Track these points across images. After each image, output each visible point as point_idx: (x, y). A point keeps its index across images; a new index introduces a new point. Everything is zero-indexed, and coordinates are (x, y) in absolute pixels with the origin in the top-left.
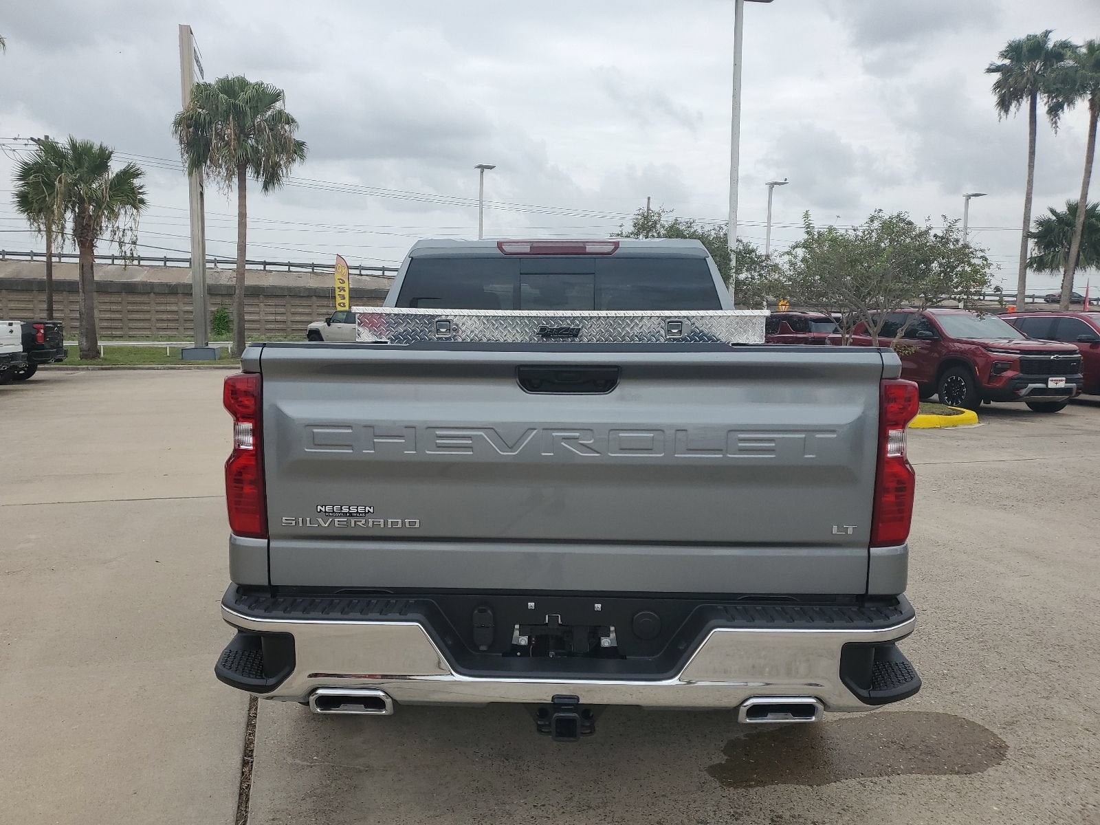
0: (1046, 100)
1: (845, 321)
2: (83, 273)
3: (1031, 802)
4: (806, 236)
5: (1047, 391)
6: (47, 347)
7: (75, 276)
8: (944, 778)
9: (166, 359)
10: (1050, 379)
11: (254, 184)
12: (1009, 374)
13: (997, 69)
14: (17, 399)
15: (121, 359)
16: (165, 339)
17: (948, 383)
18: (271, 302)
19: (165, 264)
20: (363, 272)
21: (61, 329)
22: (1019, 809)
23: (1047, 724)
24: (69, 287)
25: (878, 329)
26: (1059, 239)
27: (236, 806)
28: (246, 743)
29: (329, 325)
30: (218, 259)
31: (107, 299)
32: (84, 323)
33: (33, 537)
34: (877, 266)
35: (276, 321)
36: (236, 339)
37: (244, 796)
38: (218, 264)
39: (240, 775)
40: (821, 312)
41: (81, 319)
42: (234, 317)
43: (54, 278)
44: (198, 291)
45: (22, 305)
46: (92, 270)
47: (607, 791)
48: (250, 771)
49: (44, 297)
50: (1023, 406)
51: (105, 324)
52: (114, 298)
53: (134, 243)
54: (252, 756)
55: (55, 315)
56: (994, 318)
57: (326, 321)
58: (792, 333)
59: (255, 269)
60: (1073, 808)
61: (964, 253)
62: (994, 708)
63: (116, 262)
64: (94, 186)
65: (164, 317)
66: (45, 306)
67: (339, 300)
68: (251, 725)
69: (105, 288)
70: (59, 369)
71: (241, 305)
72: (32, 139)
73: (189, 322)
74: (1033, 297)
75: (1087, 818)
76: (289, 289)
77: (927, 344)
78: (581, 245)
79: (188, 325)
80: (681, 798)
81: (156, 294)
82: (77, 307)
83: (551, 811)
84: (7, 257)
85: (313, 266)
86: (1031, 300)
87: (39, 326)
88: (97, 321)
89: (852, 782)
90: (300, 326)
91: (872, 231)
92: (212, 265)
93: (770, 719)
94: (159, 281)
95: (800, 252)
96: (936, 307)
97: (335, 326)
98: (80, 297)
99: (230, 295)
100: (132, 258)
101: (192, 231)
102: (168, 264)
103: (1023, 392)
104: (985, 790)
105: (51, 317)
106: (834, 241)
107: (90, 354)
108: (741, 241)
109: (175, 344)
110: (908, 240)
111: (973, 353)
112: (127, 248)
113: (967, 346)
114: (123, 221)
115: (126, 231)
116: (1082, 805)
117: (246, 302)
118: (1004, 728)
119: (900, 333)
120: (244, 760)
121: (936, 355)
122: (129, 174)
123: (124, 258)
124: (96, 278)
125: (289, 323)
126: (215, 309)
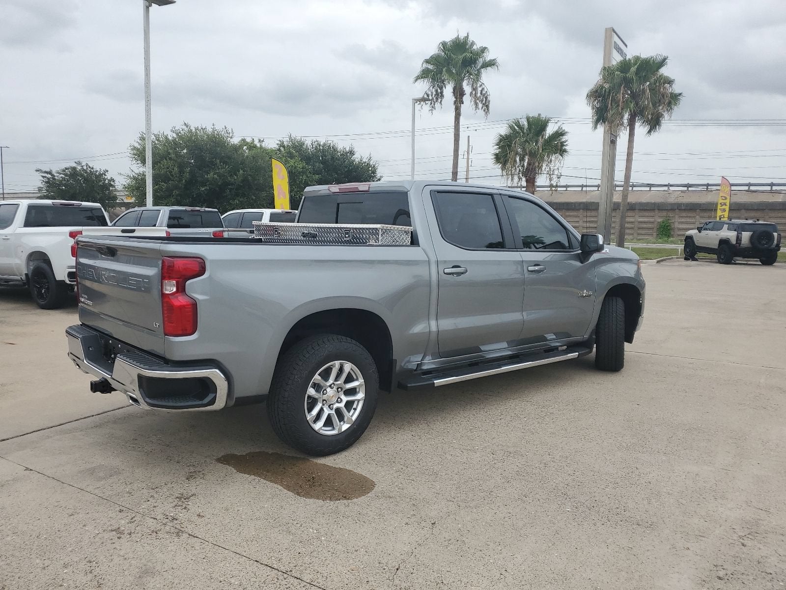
11: (641, 129)
19: (582, 189)
29: (700, 232)
36: (618, 241)
57: (698, 229)
64: (534, 144)
67: (719, 213)
71: (623, 217)
73: (641, 230)
97: (704, 232)
102: (584, 189)
112: (554, 181)
114: (554, 164)
122: (559, 134)
126: (660, 220)
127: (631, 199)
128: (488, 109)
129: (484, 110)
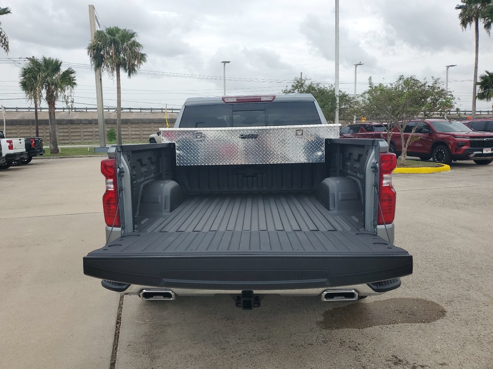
0: (483, 21)
1: (389, 126)
2: (50, 116)
3: (456, 334)
4: (369, 88)
5: (483, 155)
6: (36, 149)
7: (47, 117)
8: (417, 325)
9: (87, 153)
10: (484, 149)
12: (465, 147)
13: (460, 7)
14: (24, 172)
15: (68, 153)
16: (87, 144)
17: (437, 152)
18: (133, 126)
19: (86, 110)
20: (174, 111)
21: (42, 141)
22: (450, 337)
23: (467, 301)
24: (45, 122)
25: (403, 129)
26: (491, 85)
27: (114, 340)
28: (118, 315)
29: (159, 135)
30: (109, 107)
31: (61, 127)
32: (52, 138)
33: (30, 231)
34: (402, 101)
35: (136, 134)
36: (118, 143)
37: (117, 336)
38: (109, 110)
39: (115, 328)
40: (378, 122)
41: (50, 136)
42: (117, 133)
43: (39, 118)
44: (100, 122)
45: (26, 131)
46: (54, 114)
47: (270, 332)
48: (120, 326)
49: (35, 127)
50: (472, 162)
51: (61, 138)
52: (65, 126)
53: (73, 102)
54: (120, 320)
55: (39, 135)
56: (458, 122)
57: (157, 134)
58: (365, 132)
59: (126, 111)
60: (474, 337)
61: (442, 93)
62: (443, 295)
63: (65, 110)
64: (54, 78)
65: (87, 134)
66: (35, 131)
68: (120, 307)
69: (61, 122)
70: (42, 158)
71: (120, 128)
72: (27, 58)
74: (480, 112)
75: (480, 341)
76: (141, 120)
77: (427, 135)
78: (259, 98)
79: (97, 137)
80: (302, 334)
81: (83, 124)
82: (48, 131)
83: (246, 341)
84: (18, 110)
85: (151, 109)
86: (479, 113)
87: (32, 140)
88: (57, 137)
89: (377, 327)
90: (146, 136)
91: (399, 85)
92: (107, 110)
93: (335, 299)
94: (84, 118)
95: (367, 96)
96: (429, 118)
98: (49, 127)
99: (115, 123)
100: (72, 109)
101: (97, 96)
102: (88, 110)
103: (472, 155)
104: (435, 330)
105: (37, 136)
106: (382, 90)
107: (55, 152)
108: (341, 91)
109: (91, 146)
110: (416, 88)
111: (448, 139)
112: (69, 104)
113: (445, 136)
114: (67, 92)
115: (69, 97)
116: (478, 335)
117: (122, 126)
118: (447, 303)
119: (413, 131)
120: (117, 322)
121: (431, 140)
122: (69, 73)
123: (69, 109)
124: (56, 118)
125: (142, 135)
126: (108, 130)
127: (123, 117)
128: (8, 48)
129: (5, 49)
